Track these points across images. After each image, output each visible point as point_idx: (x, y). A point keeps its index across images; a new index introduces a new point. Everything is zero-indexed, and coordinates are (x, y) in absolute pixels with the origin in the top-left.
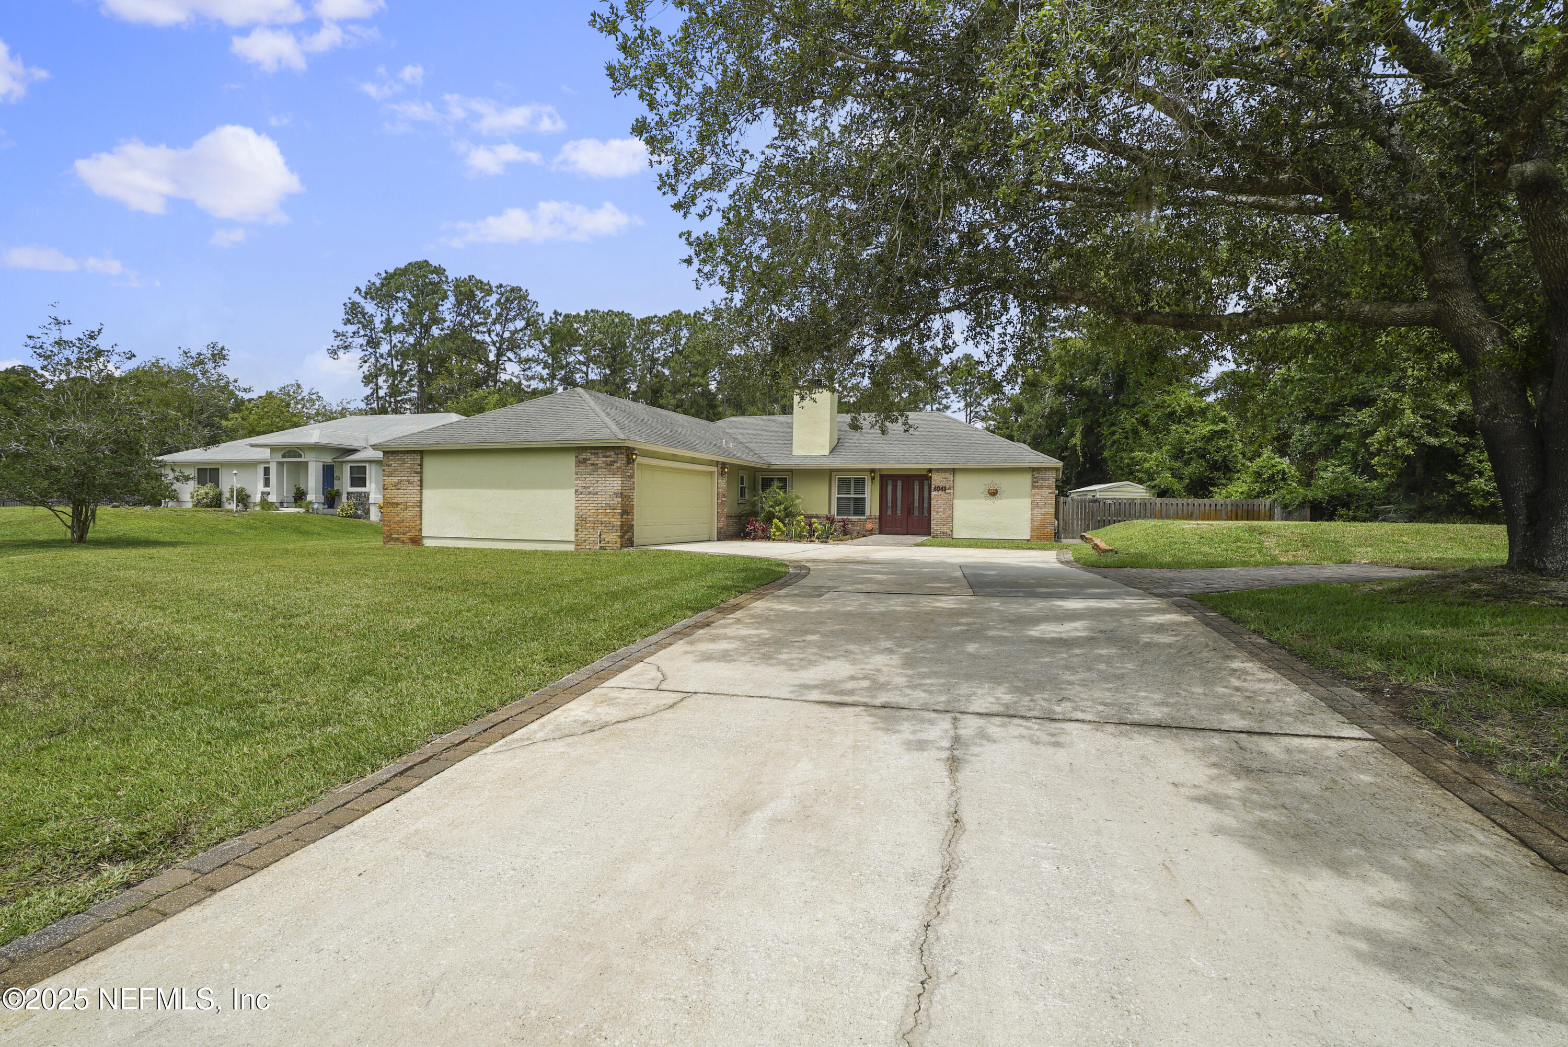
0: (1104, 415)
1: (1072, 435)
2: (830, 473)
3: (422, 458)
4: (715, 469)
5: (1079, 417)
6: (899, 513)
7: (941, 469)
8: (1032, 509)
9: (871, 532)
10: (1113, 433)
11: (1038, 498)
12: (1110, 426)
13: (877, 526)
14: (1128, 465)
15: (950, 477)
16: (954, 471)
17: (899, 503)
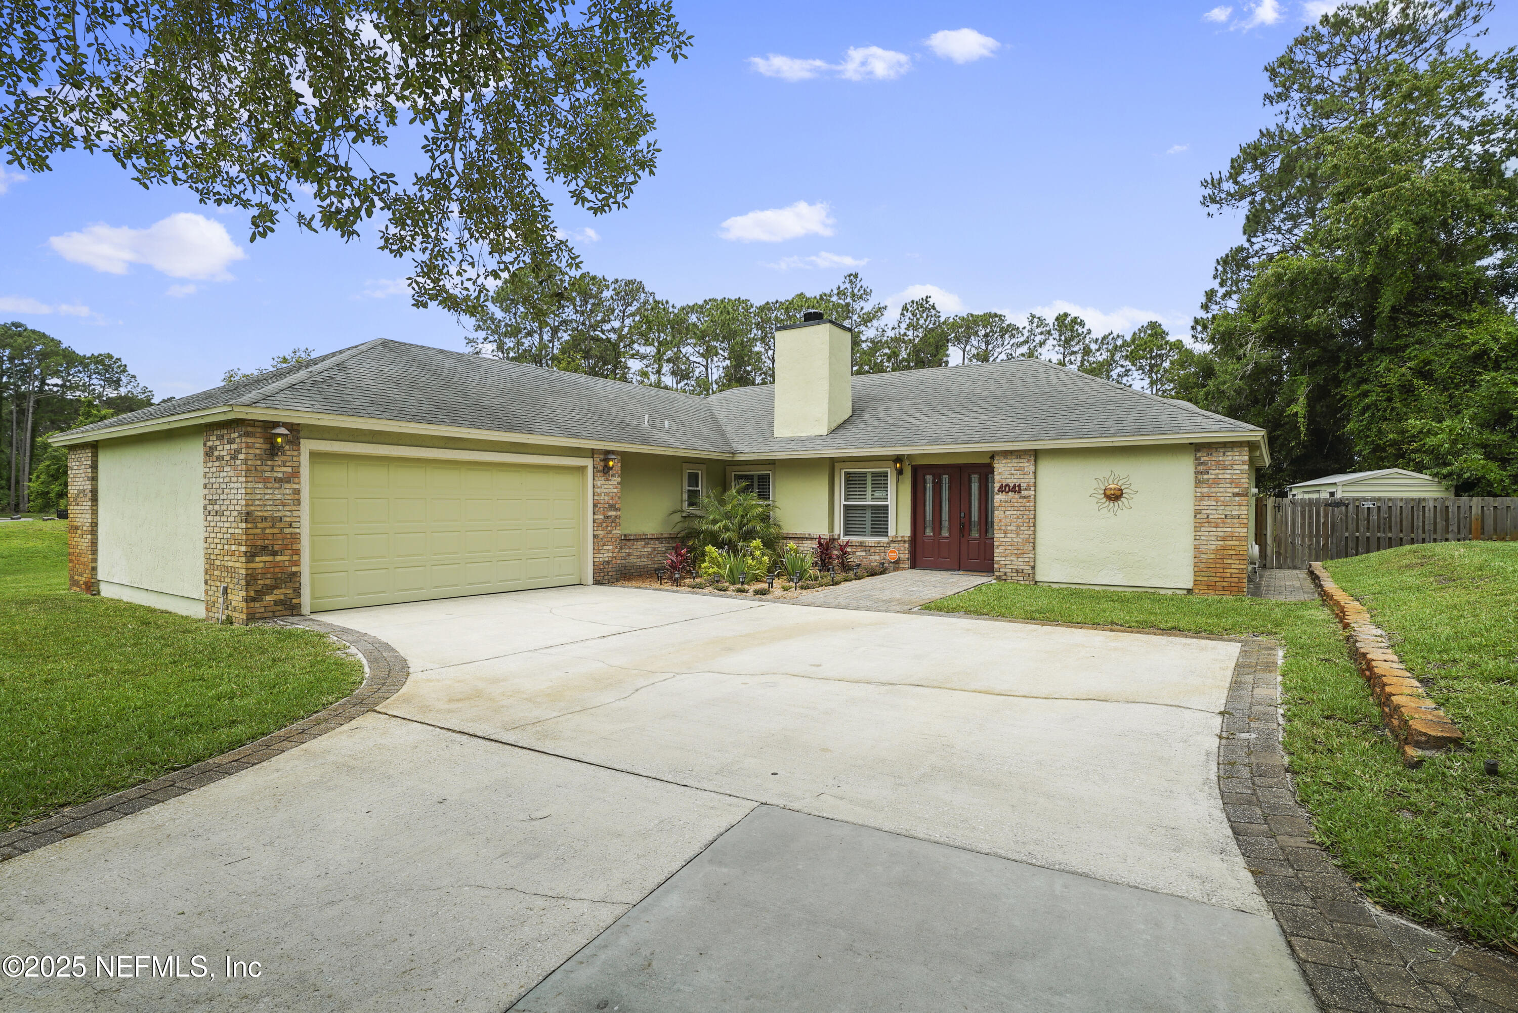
0: (1347, 368)
1: (1292, 401)
2: (832, 465)
3: (95, 457)
4: (588, 463)
5: (1302, 374)
6: (945, 533)
7: (1011, 453)
8: (1197, 529)
9: (896, 565)
10: (1365, 394)
11: (1209, 506)
12: (1359, 384)
13: (905, 554)
14: (1394, 443)
15: (1028, 466)
16: (1036, 455)
17: (945, 516)
